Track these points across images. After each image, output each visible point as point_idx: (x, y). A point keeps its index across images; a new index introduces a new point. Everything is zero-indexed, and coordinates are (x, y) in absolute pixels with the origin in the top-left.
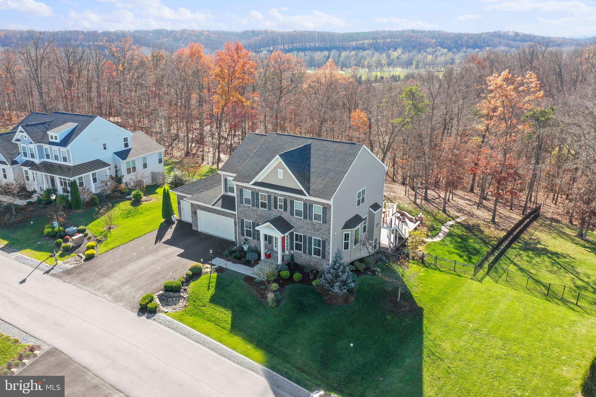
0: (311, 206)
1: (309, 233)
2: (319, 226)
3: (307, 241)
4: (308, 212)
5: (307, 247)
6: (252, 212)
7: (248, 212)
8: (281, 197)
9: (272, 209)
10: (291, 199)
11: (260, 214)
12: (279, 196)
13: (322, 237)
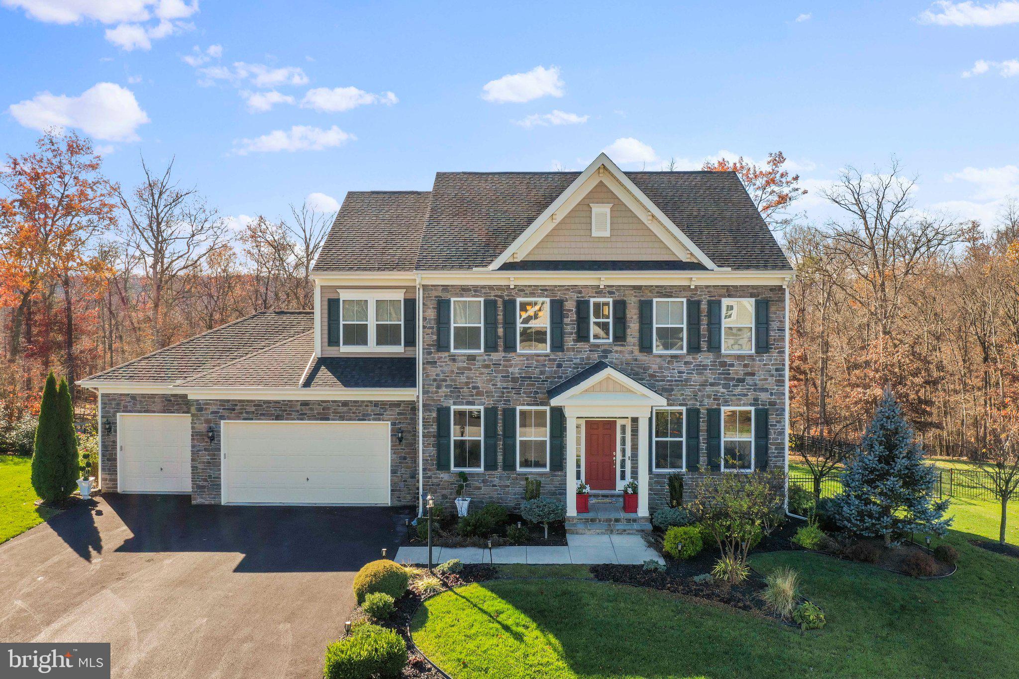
0: (714, 306)
1: (709, 397)
2: (746, 366)
3: (703, 426)
4: (704, 327)
5: (703, 446)
6: (486, 371)
7: (468, 378)
8: (605, 297)
9: (569, 342)
10: (642, 296)
11: (520, 374)
12: (594, 297)
13: (756, 400)
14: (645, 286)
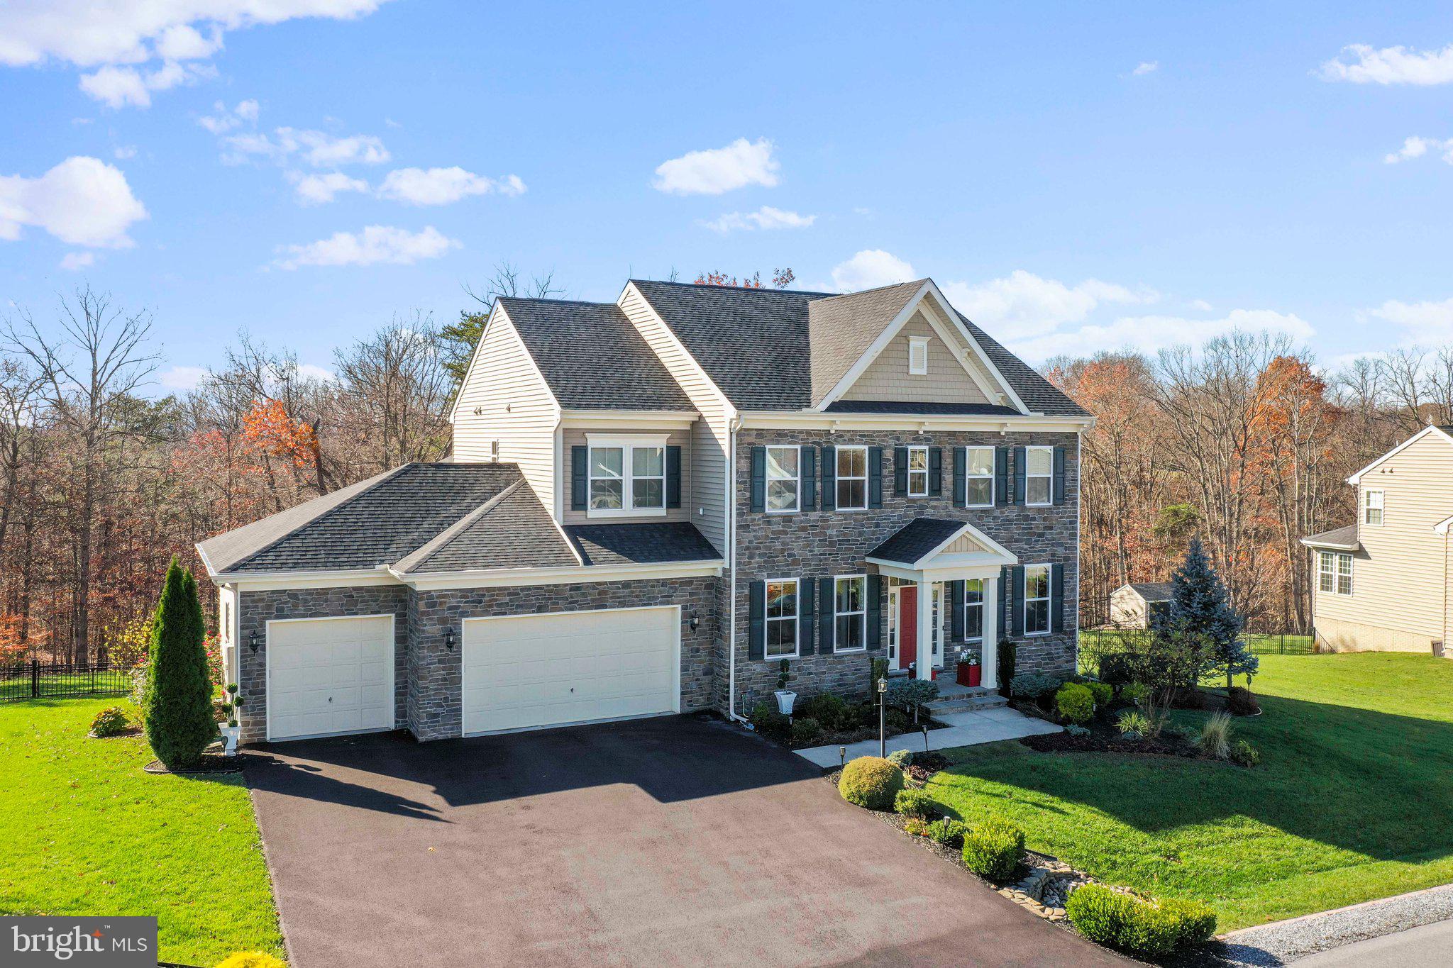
0: (1020, 454)
2: (1045, 519)
3: (1009, 587)
4: (1010, 478)
5: (1008, 608)
6: (802, 534)
7: (783, 544)
8: (921, 444)
9: (887, 499)
10: (956, 443)
11: (838, 536)
12: (912, 444)
13: (1053, 555)
14: (959, 432)
